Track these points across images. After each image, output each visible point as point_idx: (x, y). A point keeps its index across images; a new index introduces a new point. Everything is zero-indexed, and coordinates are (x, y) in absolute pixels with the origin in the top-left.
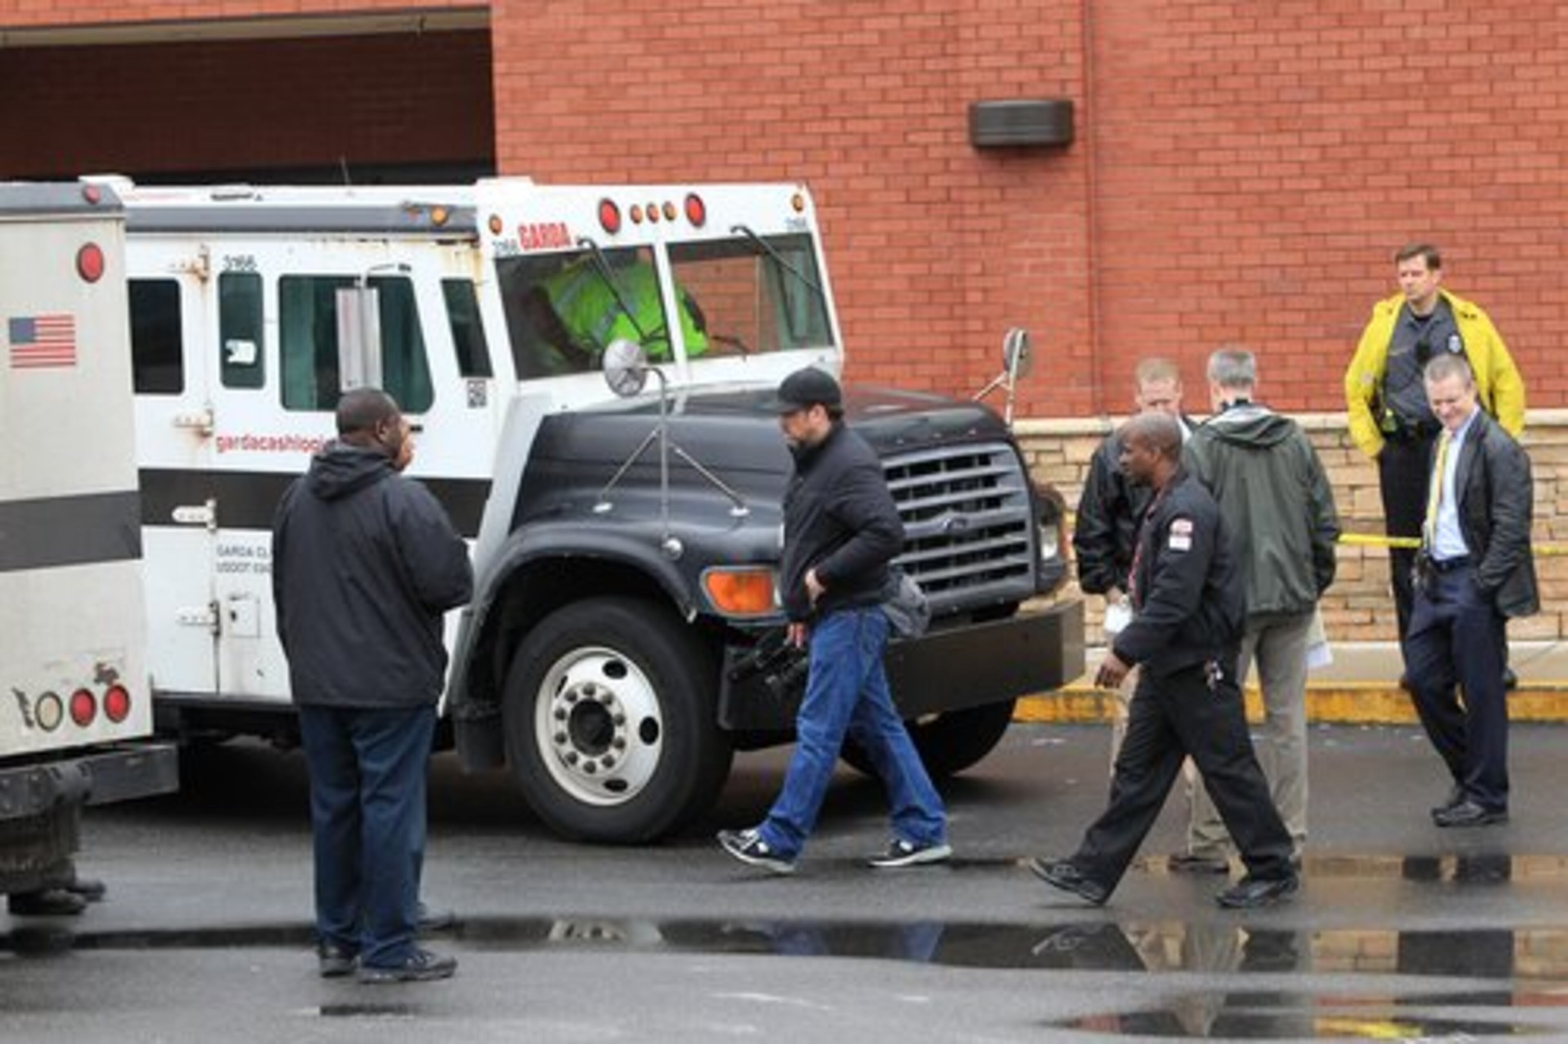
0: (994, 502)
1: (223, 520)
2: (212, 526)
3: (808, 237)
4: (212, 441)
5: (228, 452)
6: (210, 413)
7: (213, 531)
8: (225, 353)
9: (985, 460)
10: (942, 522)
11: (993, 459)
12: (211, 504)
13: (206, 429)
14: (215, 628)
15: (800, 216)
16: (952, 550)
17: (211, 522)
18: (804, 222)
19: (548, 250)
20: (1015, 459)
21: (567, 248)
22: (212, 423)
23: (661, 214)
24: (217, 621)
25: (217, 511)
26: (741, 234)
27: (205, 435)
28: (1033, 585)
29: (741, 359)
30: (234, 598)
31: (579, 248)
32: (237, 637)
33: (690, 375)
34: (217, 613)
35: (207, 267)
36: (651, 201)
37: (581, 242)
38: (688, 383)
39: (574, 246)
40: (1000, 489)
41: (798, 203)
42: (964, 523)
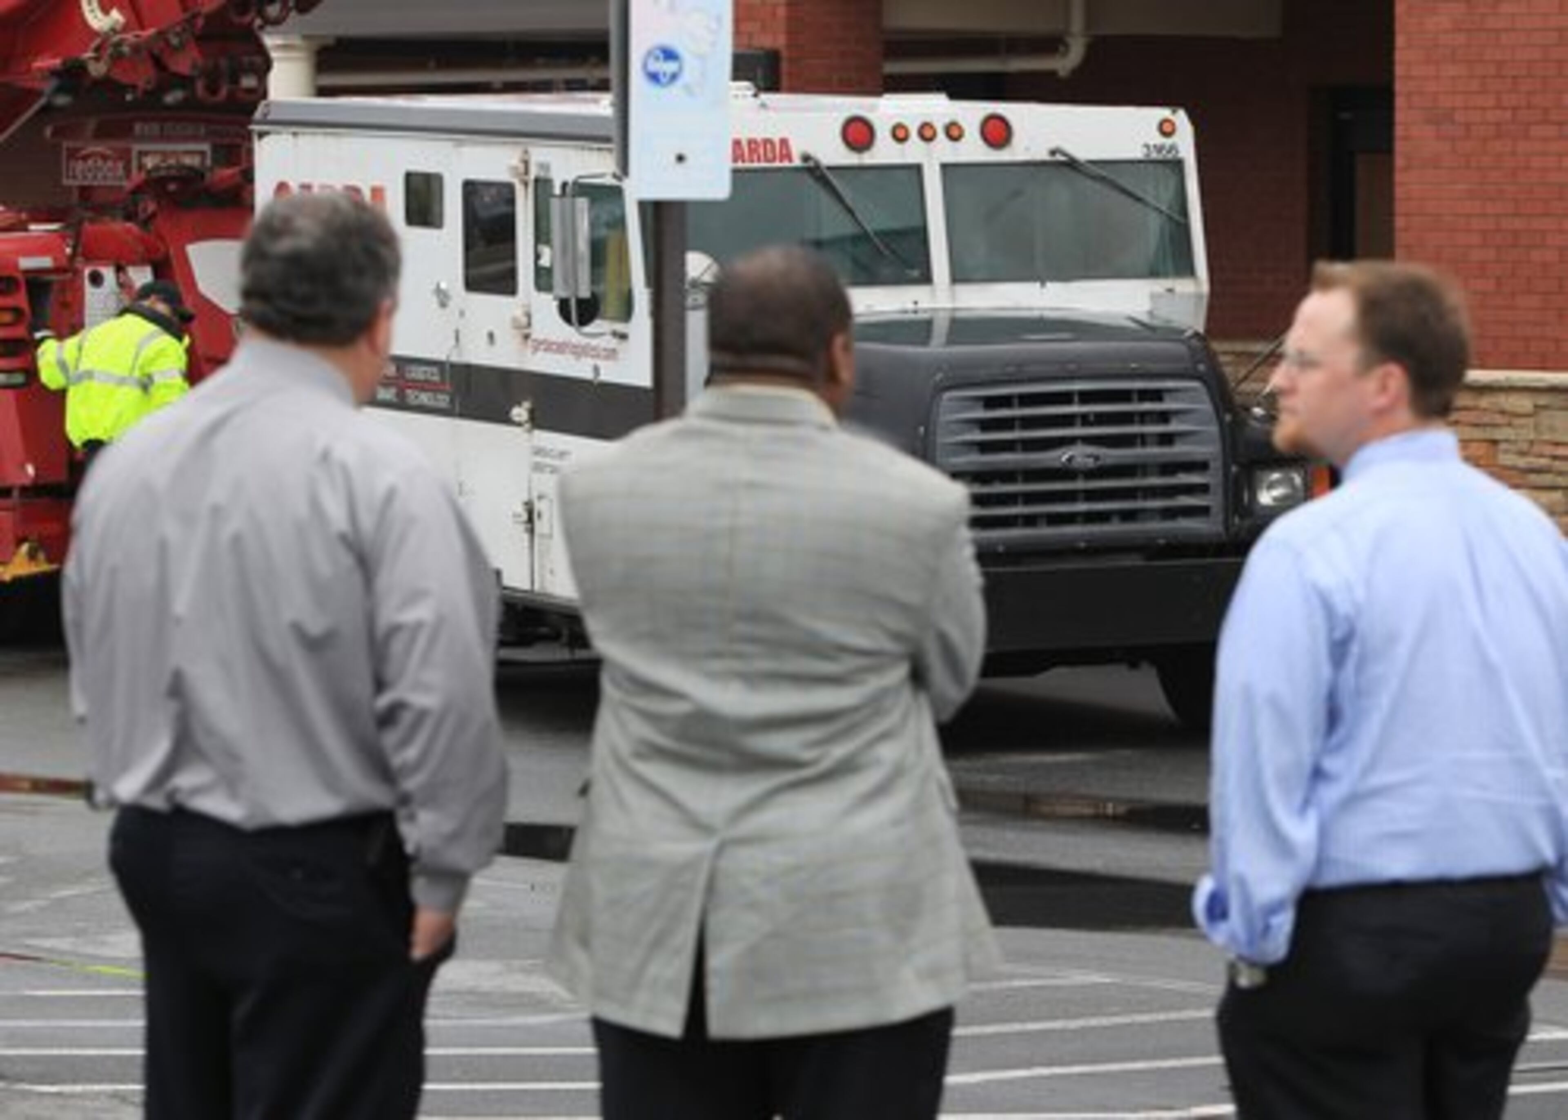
0: (1167, 439)
1: (537, 421)
2: (527, 426)
3: (1178, 165)
4: (530, 342)
5: (540, 354)
6: (529, 315)
7: (529, 431)
8: (537, 257)
9: (1157, 395)
10: (1062, 456)
11: (1166, 396)
12: (527, 405)
13: (526, 331)
14: (529, 526)
15: (1168, 142)
16: (1080, 485)
17: (526, 422)
18: (1173, 148)
19: (756, 165)
20: (1206, 397)
21: (786, 164)
22: (529, 325)
23: (941, 135)
24: (530, 520)
25: (532, 412)
26: (1060, 158)
27: (527, 337)
28: (1220, 528)
29: (1038, 285)
30: (540, 497)
31: (806, 165)
32: (542, 536)
33: (953, 297)
34: (530, 513)
35: (527, 172)
36: (928, 120)
37: (806, 158)
38: (949, 305)
39: (797, 162)
40: (1174, 426)
41: (1167, 128)
42: (1097, 458)
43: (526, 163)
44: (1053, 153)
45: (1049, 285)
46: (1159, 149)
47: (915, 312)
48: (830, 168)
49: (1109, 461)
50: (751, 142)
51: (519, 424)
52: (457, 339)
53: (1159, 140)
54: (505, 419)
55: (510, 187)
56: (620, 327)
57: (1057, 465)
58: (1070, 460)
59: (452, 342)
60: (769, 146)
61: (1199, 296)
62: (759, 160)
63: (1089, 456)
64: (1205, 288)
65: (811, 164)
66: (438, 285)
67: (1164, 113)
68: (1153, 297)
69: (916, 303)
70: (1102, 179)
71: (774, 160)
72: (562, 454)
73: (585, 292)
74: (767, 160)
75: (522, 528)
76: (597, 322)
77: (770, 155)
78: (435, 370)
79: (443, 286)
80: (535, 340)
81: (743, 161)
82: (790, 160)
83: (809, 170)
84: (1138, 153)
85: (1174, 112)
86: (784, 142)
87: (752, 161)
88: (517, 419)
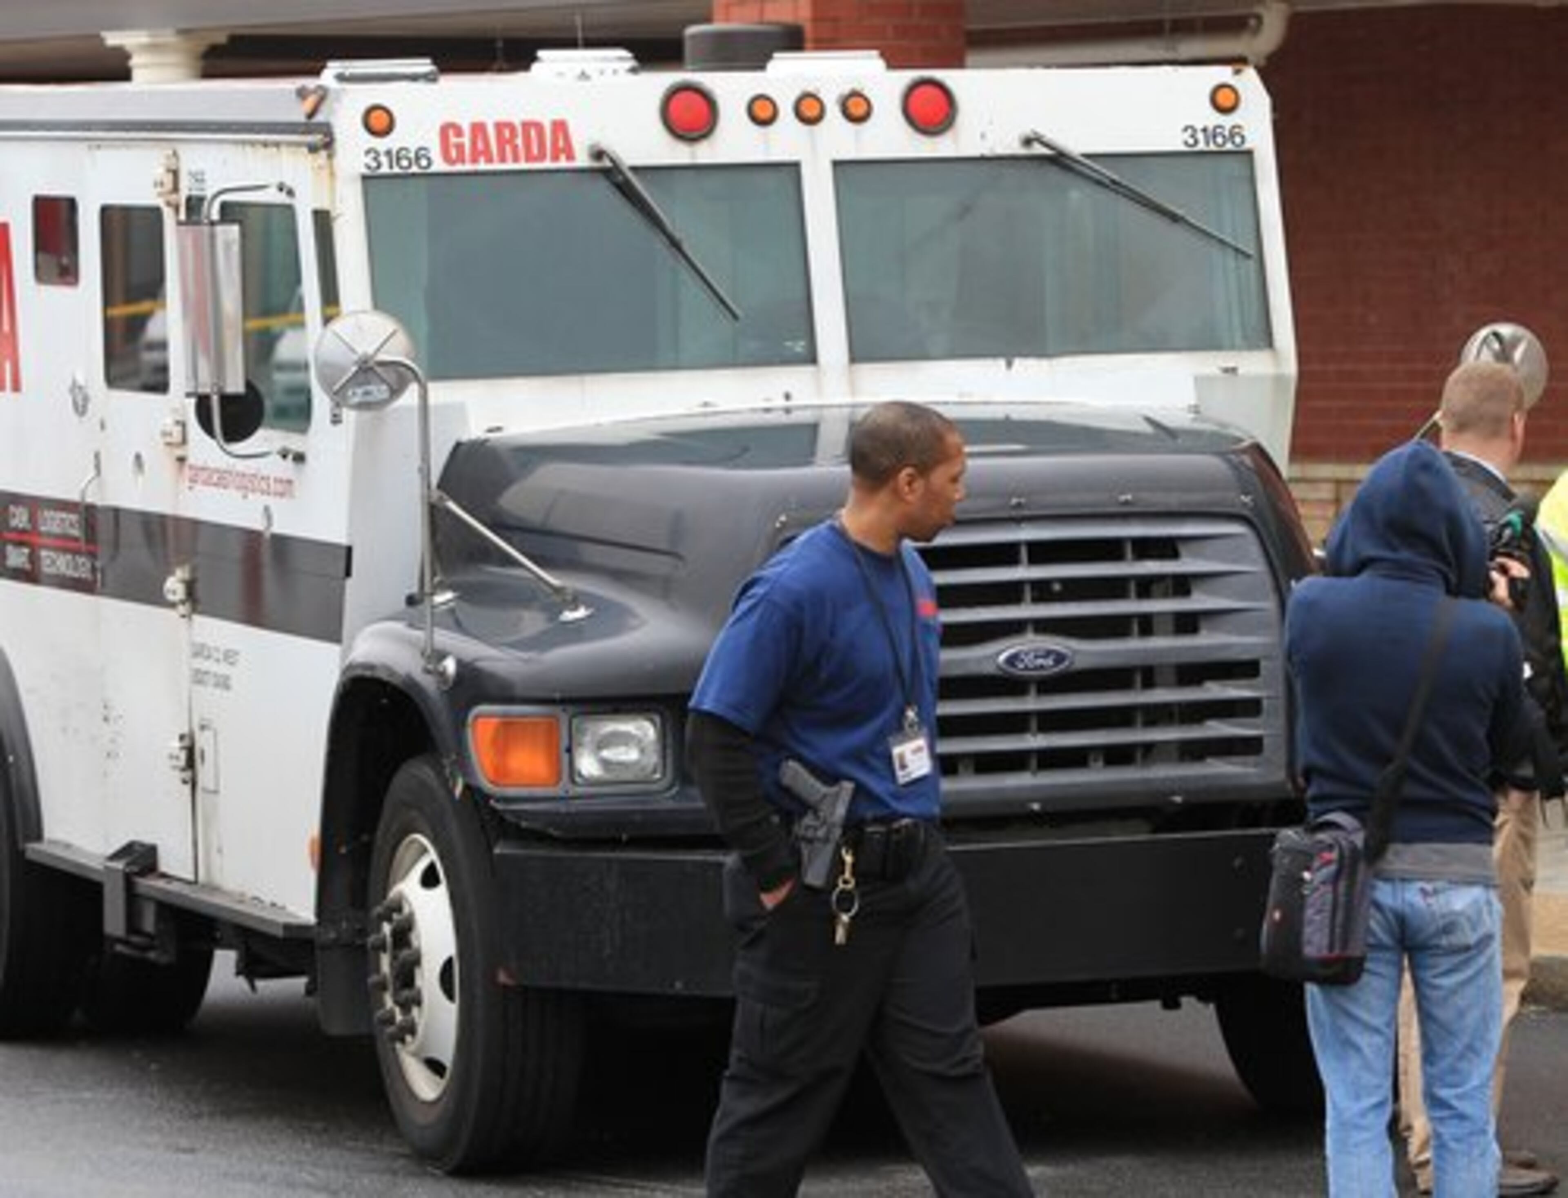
0: (1187, 623)
1: (196, 601)
2: (183, 608)
3: (1242, 159)
4: (187, 472)
5: (198, 490)
6: (182, 425)
7: (187, 617)
9: (1168, 548)
11: (1185, 550)
12: (183, 573)
13: (179, 452)
14: (187, 775)
15: (1227, 121)
16: (1031, 703)
17: (183, 602)
18: (1235, 131)
19: (510, 166)
20: (1254, 549)
21: (563, 163)
22: (184, 441)
23: (833, 112)
24: (190, 764)
25: (190, 587)
26: (1038, 149)
27: (181, 460)
28: (1280, 775)
29: (1002, 362)
30: (203, 728)
31: (596, 164)
32: (206, 791)
33: (853, 389)
34: (190, 751)
35: (176, 189)
36: (811, 89)
37: (599, 154)
38: (848, 400)
39: (582, 160)
40: (1197, 602)
41: (1224, 98)
42: (1060, 658)
43: (175, 173)
44: (1028, 142)
45: (1018, 362)
46: (1211, 134)
47: (788, 411)
48: (635, 169)
49: (1081, 664)
50: (500, 127)
51: (172, 605)
52: (98, 467)
53: (1214, 119)
54: (156, 598)
55: (156, 212)
56: (295, 442)
57: (989, 669)
58: (1012, 660)
59: (92, 473)
60: (533, 133)
61: (1279, 379)
62: (516, 159)
63: (1048, 653)
64: (1290, 367)
65: (607, 163)
66: (74, 382)
67: (1223, 74)
68: (1200, 381)
69: (788, 397)
70: (1115, 186)
71: (542, 157)
72: (230, 656)
73: (235, 385)
74: (529, 158)
75: (177, 776)
76: (261, 434)
77: (535, 150)
78: (74, 517)
79: (81, 381)
80: (191, 467)
81: (490, 160)
82: (570, 157)
83: (606, 173)
84: (1176, 143)
85: (1237, 72)
86: (560, 127)
87: (503, 160)
88: (171, 597)
